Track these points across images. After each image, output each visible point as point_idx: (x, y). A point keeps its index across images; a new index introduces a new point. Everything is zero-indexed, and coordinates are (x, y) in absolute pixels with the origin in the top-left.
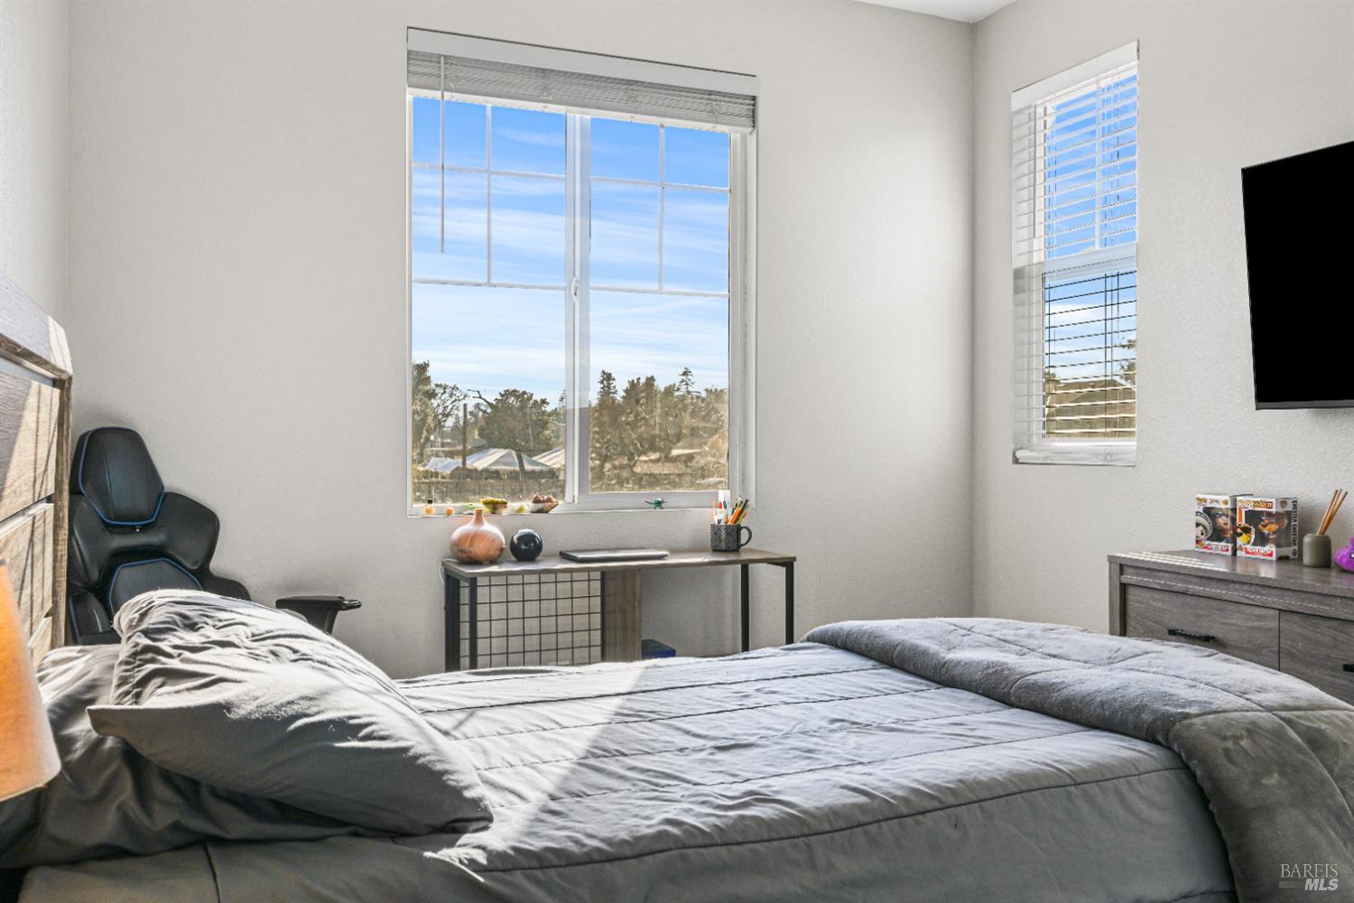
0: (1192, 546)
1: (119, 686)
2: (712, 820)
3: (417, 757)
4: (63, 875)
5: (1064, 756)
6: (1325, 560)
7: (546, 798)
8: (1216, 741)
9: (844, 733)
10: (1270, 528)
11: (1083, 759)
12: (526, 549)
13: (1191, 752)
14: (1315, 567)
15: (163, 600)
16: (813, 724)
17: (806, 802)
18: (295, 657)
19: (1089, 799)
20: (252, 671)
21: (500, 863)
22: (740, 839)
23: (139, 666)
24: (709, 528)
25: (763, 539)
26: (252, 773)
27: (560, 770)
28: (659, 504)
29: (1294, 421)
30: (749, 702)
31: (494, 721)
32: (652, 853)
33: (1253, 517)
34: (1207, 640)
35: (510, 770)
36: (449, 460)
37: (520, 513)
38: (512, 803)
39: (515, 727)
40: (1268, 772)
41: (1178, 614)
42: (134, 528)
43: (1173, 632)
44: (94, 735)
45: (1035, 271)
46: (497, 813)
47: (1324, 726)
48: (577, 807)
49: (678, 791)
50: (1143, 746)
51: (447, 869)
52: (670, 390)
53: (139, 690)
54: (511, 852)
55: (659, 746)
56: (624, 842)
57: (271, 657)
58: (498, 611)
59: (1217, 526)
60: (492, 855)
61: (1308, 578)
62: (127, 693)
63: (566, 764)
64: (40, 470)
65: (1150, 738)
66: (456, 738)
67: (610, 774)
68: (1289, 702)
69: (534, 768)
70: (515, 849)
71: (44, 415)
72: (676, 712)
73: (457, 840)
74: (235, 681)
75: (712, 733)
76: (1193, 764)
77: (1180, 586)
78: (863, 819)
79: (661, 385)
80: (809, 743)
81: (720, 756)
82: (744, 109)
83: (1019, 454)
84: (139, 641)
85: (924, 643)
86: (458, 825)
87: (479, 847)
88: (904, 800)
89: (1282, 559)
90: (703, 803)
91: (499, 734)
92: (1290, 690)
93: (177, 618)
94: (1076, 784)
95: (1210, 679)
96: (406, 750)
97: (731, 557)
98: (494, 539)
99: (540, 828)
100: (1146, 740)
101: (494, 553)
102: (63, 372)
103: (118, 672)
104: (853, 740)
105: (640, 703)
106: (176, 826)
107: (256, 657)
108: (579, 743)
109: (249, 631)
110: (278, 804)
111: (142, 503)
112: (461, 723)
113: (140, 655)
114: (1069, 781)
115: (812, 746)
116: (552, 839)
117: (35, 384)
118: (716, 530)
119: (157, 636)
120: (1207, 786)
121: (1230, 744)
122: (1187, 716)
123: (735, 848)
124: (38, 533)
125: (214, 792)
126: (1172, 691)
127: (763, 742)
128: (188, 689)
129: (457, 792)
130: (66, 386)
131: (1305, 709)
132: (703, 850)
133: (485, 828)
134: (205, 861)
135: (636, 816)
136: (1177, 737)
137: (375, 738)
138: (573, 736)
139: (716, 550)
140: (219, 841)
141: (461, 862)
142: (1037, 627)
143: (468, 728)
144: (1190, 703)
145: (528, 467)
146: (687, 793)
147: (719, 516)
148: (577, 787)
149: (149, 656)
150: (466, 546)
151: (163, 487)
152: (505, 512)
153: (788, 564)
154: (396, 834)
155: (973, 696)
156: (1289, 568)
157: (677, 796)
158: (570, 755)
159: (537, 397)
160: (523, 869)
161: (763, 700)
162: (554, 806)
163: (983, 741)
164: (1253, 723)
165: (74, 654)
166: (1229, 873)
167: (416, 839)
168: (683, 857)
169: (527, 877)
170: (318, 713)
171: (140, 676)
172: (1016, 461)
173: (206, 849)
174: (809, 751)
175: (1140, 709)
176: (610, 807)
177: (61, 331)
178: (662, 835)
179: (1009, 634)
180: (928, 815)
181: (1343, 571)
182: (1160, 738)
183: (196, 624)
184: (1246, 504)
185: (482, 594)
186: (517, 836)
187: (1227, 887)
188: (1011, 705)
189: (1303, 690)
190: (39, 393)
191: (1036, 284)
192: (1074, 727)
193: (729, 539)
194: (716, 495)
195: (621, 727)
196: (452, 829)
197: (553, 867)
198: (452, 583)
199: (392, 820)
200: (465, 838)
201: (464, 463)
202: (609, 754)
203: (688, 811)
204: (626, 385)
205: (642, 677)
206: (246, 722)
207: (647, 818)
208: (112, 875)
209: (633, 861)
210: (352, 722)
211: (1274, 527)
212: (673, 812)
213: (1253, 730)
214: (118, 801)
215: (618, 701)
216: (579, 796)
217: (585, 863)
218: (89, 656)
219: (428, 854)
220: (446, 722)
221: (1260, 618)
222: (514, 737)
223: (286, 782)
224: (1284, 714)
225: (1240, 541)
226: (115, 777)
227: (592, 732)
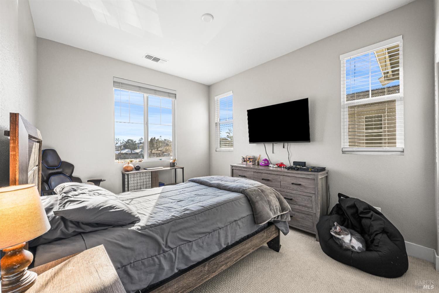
0: (241, 163)
1: (59, 205)
2: (180, 215)
3: (126, 211)
4: (47, 246)
5: (231, 197)
6: (258, 165)
7: (149, 214)
8: (250, 192)
9: (197, 197)
10: (251, 160)
11: (233, 197)
12: (138, 168)
13: (247, 195)
14: (257, 165)
15: (67, 185)
16: (192, 195)
17: (194, 209)
18: (98, 194)
19: (234, 203)
20: (90, 199)
21: (143, 228)
22: (184, 217)
23: (64, 200)
24: (169, 163)
25: (178, 164)
26: (92, 219)
27: (151, 209)
28: (161, 159)
29: (254, 145)
30: (181, 193)
31: (137, 201)
32: (170, 222)
33: (249, 159)
34: (244, 177)
35: (141, 210)
36: (118, 151)
37: (136, 162)
38: (143, 216)
39: (141, 202)
40: (257, 196)
41: (240, 173)
42: (54, 168)
43: (240, 176)
44: (54, 215)
45: (218, 123)
46: (141, 219)
47: (263, 189)
48: (155, 215)
49: (173, 210)
50: (241, 194)
51: (133, 231)
52: (158, 140)
53: (64, 205)
54: (145, 226)
55: (167, 202)
56: (165, 221)
57: (94, 195)
58: (132, 179)
59: (245, 160)
60: (142, 227)
61: (256, 167)
62: (61, 206)
63: (152, 207)
64: (35, 160)
65: (242, 193)
66: (130, 205)
67: (160, 208)
68: (258, 186)
69: (146, 209)
70: (146, 225)
71: (36, 149)
72: (169, 195)
73: (134, 225)
74: (87, 201)
75: (176, 199)
76: (248, 196)
77: (240, 169)
78: (203, 211)
79: (156, 139)
80: (192, 199)
81: (178, 203)
82: (174, 96)
83: (217, 150)
84: (63, 195)
85: (207, 181)
86: (134, 222)
87: (139, 226)
88: (209, 207)
89: (253, 164)
90: (177, 212)
91: (138, 203)
92: (258, 184)
93: (71, 189)
94: (233, 201)
95: (248, 183)
96: (123, 210)
97: (173, 168)
98: (132, 167)
99: (149, 220)
100: (241, 193)
101: (131, 169)
102: (40, 140)
103: (59, 202)
104: (199, 197)
105: (163, 195)
106: (74, 232)
107: (90, 195)
108: (153, 203)
109: (88, 190)
110: (97, 224)
111: (56, 163)
112: (130, 202)
113: (63, 198)
114: (232, 201)
115: (193, 199)
116: (152, 222)
117: (35, 143)
118: (171, 163)
119: (67, 193)
120: (249, 199)
121: (252, 193)
122: (246, 189)
123: (184, 219)
124: (35, 174)
125: (83, 223)
126: (243, 186)
127: (185, 199)
128: (77, 204)
129: (134, 216)
130: (41, 142)
131: (260, 186)
132: (179, 220)
133: (139, 222)
134: (81, 238)
135: (166, 216)
136: (245, 193)
137: (117, 209)
138: (152, 202)
139: (171, 167)
140: (84, 233)
141: (136, 229)
142: (222, 177)
143: (132, 203)
144: (246, 187)
145: (133, 152)
146: (174, 210)
147: (171, 161)
148: (155, 212)
149: (66, 198)
150: (126, 168)
151: (61, 160)
152: (133, 162)
153: (183, 168)
154: (122, 226)
155: (216, 188)
156: (254, 165)
157: (173, 211)
158: (152, 206)
159: (134, 141)
160: (147, 228)
161: (183, 192)
162: (151, 216)
163: (218, 196)
164: (255, 189)
165: (45, 198)
166: (253, 211)
167: (126, 226)
168: (175, 222)
169: (148, 230)
170: (105, 205)
171: (64, 202)
172: (216, 151)
173: (81, 235)
174: (193, 200)
175: (240, 189)
176: (162, 215)
177: (39, 131)
178: (171, 218)
179: (219, 178)
180: (213, 209)
181: (261, 166)
182: (243, 193)
183: (76, 190)
184: (248, 157)
185: (130, 176)
186: (146, 223)
187: (252, 213)
188: (221, 189)
189: (260, 184)
190: (35, 145)
191: (219, 125)
192: (231, 192)
193: (173, 165)
194: (170, 158)
195: (160, 199)
196: (133, 223)
197: (153, 227)
198: (123, 175)
199: (121, 223)
200: (136, 224)
201: (121, 152)
202: (159, 205)
203: (175, 213)
204: (151, 138)
205: (162, 190)
206: (90, 209)
207: (169, 216)
208: (59, 244)
209: (167, 224)
210: (112, 206)
211: (252, 160)
212: (173, 214)
213: (255, 190)
214: (60, 229)
215: (159, 195)
216: (155, 213)
217: (159, 225)
218: (50, 198)
219: (129, 229)
220: (128, 202)
221: (251, 173)
222: (141, 203)
223: (100, 219)
224: (258, 187)
225: (248, 162)
226: (59, 223)
227: (155, 201)
